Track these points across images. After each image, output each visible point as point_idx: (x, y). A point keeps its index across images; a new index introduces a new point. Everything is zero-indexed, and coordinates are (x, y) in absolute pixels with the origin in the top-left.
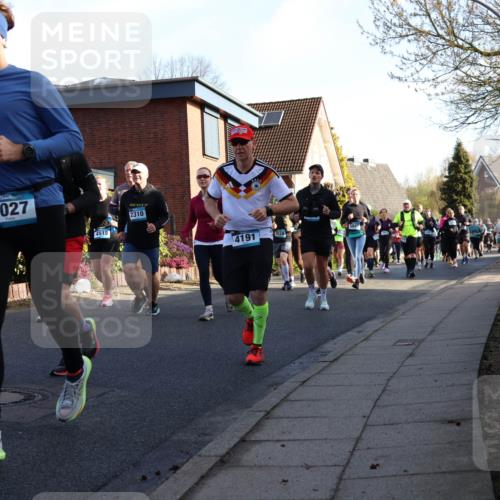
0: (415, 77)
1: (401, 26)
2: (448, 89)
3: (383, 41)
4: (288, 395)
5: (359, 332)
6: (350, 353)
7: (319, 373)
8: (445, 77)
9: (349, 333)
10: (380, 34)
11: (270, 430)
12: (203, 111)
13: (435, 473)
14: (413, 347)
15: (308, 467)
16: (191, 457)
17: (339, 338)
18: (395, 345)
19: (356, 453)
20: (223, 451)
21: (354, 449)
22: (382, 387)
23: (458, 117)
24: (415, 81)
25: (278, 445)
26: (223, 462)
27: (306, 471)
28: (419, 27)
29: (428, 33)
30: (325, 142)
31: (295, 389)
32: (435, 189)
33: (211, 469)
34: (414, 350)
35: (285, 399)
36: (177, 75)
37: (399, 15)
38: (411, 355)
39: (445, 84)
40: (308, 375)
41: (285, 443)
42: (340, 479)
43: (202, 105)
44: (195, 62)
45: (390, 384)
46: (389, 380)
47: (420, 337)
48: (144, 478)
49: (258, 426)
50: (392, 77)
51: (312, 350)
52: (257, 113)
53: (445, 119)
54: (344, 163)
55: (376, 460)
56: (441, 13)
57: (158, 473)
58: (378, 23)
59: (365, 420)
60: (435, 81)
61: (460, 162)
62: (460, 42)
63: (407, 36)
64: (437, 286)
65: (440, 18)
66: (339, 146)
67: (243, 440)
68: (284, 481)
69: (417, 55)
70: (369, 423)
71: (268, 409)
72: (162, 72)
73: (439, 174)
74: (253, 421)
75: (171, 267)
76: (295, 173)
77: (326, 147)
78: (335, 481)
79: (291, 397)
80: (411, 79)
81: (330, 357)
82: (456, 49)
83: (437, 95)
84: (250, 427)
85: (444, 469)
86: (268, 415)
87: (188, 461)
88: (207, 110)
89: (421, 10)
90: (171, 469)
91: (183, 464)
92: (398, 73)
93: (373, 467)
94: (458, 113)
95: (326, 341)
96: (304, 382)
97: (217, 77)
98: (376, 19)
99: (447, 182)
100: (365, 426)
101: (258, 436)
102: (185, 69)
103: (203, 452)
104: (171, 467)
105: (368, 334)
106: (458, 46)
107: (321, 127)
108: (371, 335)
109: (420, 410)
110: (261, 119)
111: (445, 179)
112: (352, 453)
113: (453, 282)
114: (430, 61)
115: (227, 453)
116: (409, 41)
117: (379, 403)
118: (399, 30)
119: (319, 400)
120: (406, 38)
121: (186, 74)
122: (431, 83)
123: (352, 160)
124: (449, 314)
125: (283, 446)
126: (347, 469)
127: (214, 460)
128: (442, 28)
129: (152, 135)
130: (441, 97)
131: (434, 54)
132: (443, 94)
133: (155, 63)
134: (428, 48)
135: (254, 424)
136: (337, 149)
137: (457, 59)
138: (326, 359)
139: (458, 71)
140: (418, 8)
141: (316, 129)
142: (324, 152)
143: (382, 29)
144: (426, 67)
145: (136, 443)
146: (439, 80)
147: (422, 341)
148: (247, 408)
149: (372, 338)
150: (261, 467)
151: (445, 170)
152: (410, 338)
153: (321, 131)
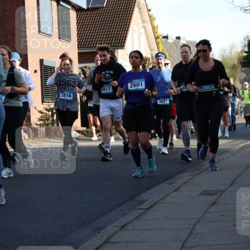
4: (110, 238)
5: (170, 184)
6: (162, 202)
7: (136, 218)
9: (161, 185)
14: (216, 196)
17: (154, 189)
18: (200, 195)
22: (190, 230)
30: (143, 22)
31: (116, 232)
32: (236, 62)
34: (218, 198)
35: (107, 242)
38: (214, 203)
40: (127, 221)
46: (195, 225)
47: (223, 188)
51: (130, 199)
54: (159, 40)
64: (237, 144)
66: (155, 25)
73: (240, 50)
76: (118, 49)
77: (144, 27)
79: (112, 240)
81: (145, 205)
95: (143, 191)
96: (123, 227)
99: (246, 56)
105: (178, 186)
107: (140, 9)
108: (180, 187)
111: (245, 54)
119: (136, 242)
123: (166, 37)
124: (247, 169)
136: (153, 28)
138: (143, 206)
141: (136, 10)
142: (142, 31)
147: (225, 191)
149: (181, 189)
151: (245, 46)
152: (214, 189)
153: (140, 12)
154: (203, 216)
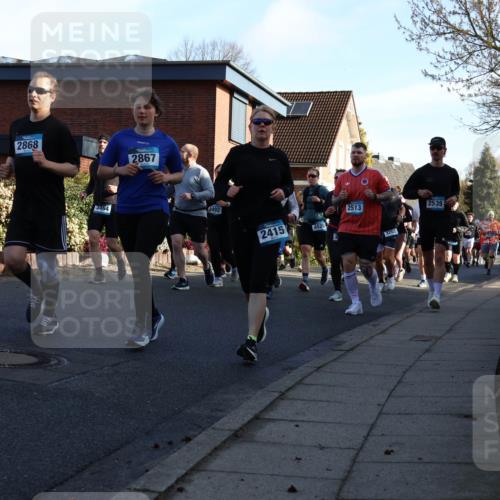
0: (449, 76)
1: (439, 23)
2: (482, 91)
3: (420, 37)
4: (303, 379)
5: (374, 325)
7: (335, 360)
8: (480, 78)
9: (365, 326)
10: (416, 30)
11: (283, 410)
12: (232, 96)
13: (451, 463)
14: (430, 343)
15: (322, 448)
16: (204, 429)
17: (356, 330)
18: (411, 340)
19: (371, 439)
20: (237, 426)
21: (368, 435)
22: (398, 379)
23: (489, 119)
24: (448, 80)
25: (293, 424)
26: (237, 436)
27: (320, 452)
28: (457, 26)
29: (466, 33)
31: (312, 373)
33: (224, 442)
34: (431, 346)
35: (300, 383)
36: (208, 58)
37: (438, 12)
38: (428, 351)
39: (479, 86)
40: (324, 362)
41: (299, 424)
42: (354, 461)
43: (232, 90)
44: (227, 48)
45: (406, 375)
46: (405, 372)
47: (438, 335)
48: (156, 446)
49: (272, 406)
50: (426, 74)
51: (327, 339)
52: (286, 102)
53: (476, 122)
55: (390, 446)
56: (481, 13)
57: (170, 443)
58: (416, 19)
59: (380, 408)
60: (469, 83)
61: (487, 167)
62: (498, 44)
63: (445, 34)
64: (455, 288)
65: (479, 18)
67: (257, 418)
68: (297, 459)
69: (453, 54)
70: (384, 411)
71: (283, 391)
72: (193, 54)
74: (267, 401)
75: (189, 249)
76: (319, 166)
78: (349, 463)
79: (307, 381)
80: (444, 78)
81: (345, 347)
82: (493, 51)
83: (470, 96)
84: (264, 406)
85: (459, 460)
86: (282, 396)
87: (200, 433)
88: (236, 95)
89: (460, 8)
90: (183, 440)
91: (195, 436)
92: (432, 71)
93: (388, 453)
94: (489, 116)
96: (320, 368)
97: (248, 64)
98: (414, 15)
100: (380, 413)
101: (272, 415)
102: (217, 52)
103: (217, 425)
104: (183, 437)
105: (384, 328)
106: (496, 48)
107: (348, 121)
108: (387, 329)
109: (436, 402)
110: (289, 108)
112: (366, 438)
113: (471, 286)
114: (466, 62)
115: (241, 428)
116: (446, 39)
117: (394, 393)
118: (437, 27)
119: (334, 386)
120: (443, 37)
121: (217, 57)
122: (465, 83)
123: (377, 157)
124: (467, 315)
125: (297, 426)
126: (361, 453)
127: (227, 434)
128: (481, 28)
129: (179, 116)
130: (474, 99)
131: (471, 54)
132: (476, 95)
133: (186, 45)
134: (465, 47)
135: (268, 402)
137: (494, 60)
138: (343, 347)
139: (493, 73)
140: (457, 6)
141: (344, 123)
143: (419, 25)
144: (461, 68)
145: (149, 412)
146: (473, 81)
147: (440, 338)
148: (261, 388)
150: (274, 444)
151: (470, 174)
152: (427, 335)
153: (349, 125)
154: (414, 364)
